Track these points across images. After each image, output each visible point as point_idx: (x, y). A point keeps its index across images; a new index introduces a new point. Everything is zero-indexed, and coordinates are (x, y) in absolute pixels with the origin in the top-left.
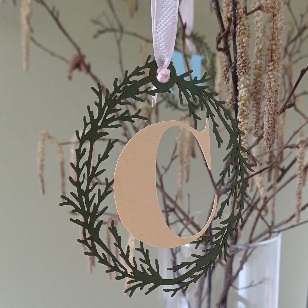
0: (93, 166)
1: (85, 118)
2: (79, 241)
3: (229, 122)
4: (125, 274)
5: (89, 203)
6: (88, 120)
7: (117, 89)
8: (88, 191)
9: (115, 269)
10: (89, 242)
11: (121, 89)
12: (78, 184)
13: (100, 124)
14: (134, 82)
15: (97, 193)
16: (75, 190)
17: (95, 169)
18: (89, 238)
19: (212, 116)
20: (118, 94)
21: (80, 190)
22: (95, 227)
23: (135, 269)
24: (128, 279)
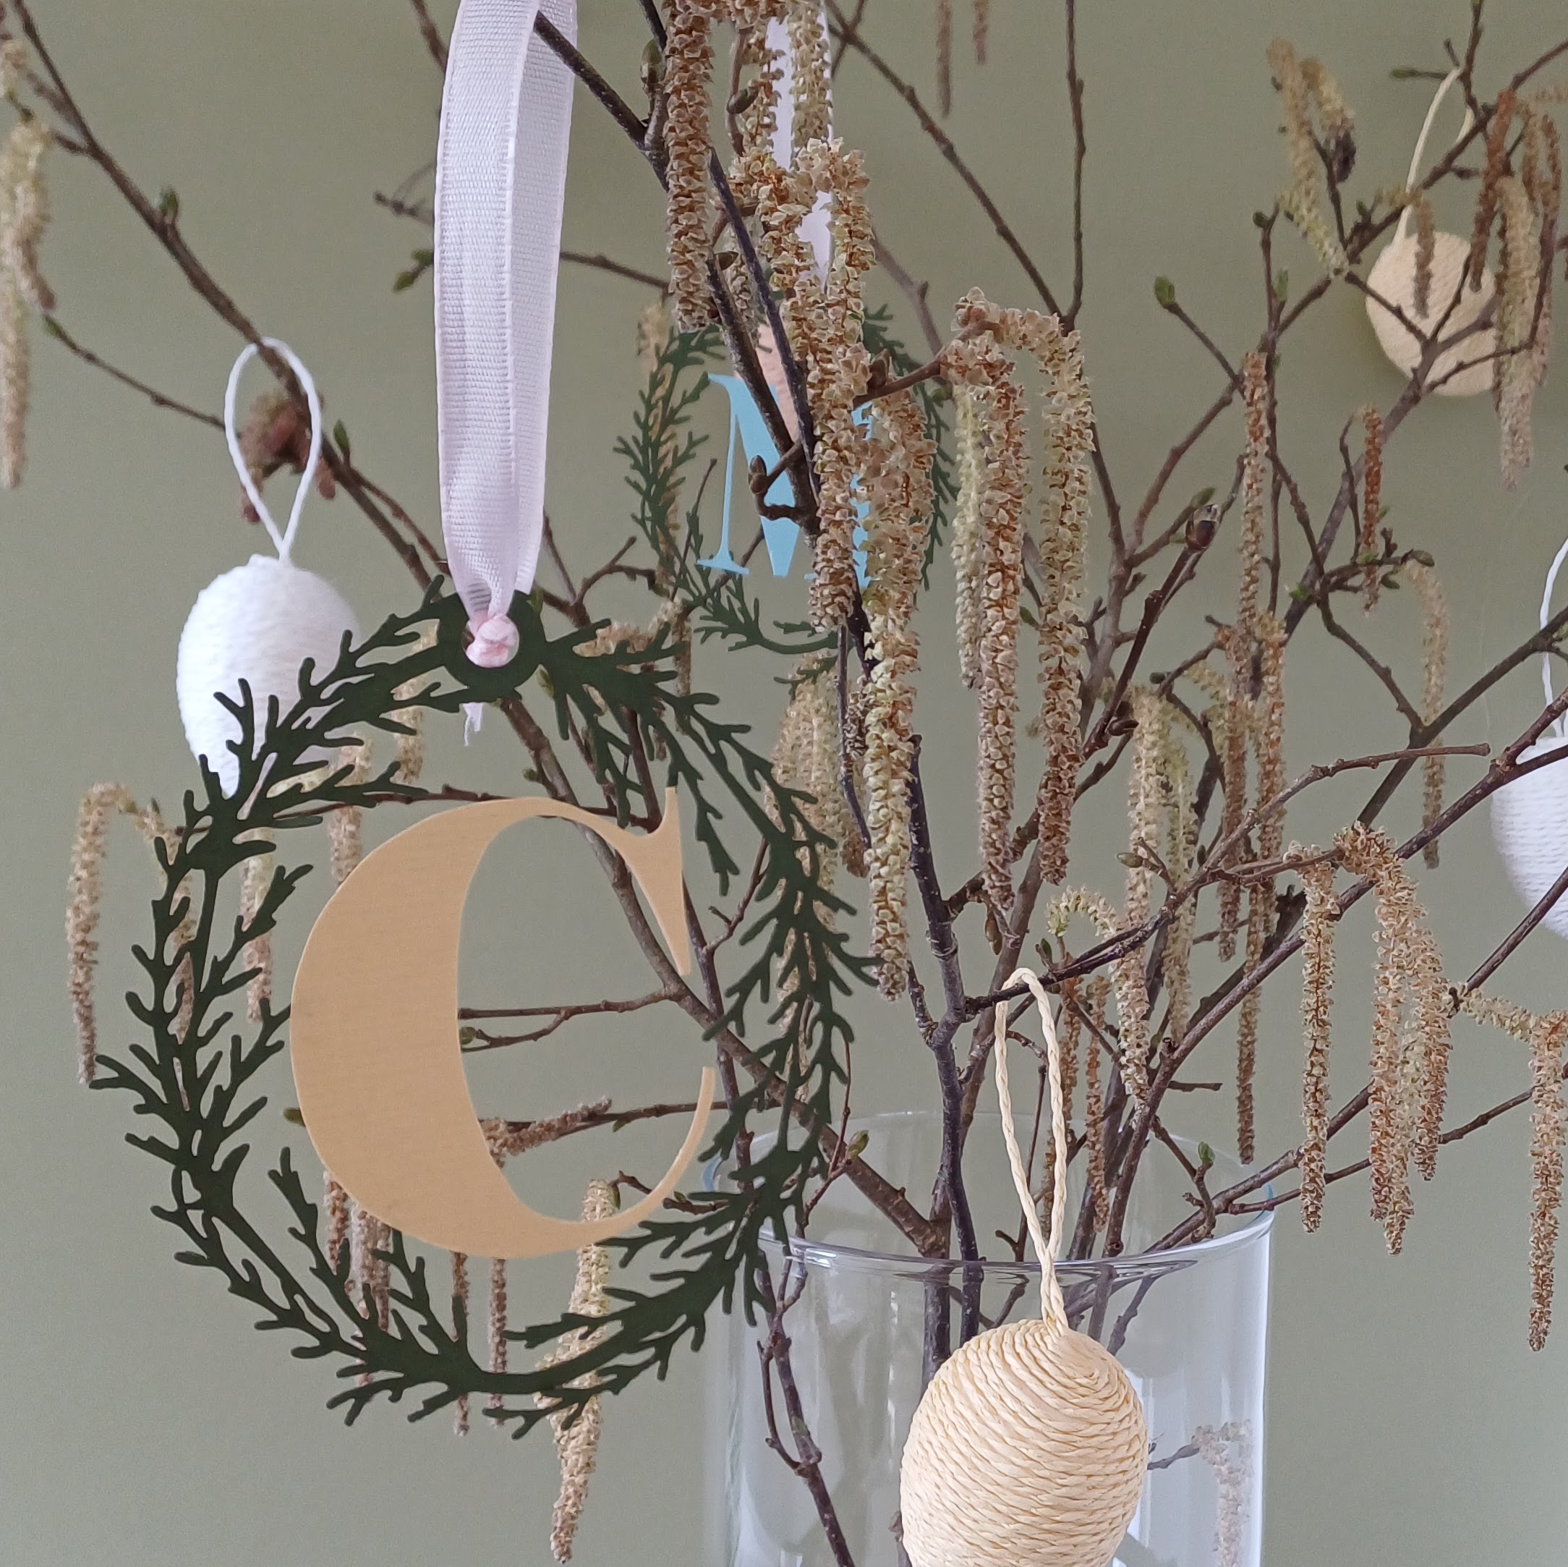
0: (215, 958)
1: (189, 796)
2: (158, 1211)
3: (766, 800)
4: (331, 1342)
5: (197, 1084)
6: (201, 802)
7: (310, 695)
8: (195, 1041)
9: (291, 1318)
10: (196, 1217)
11: (326, 694)
12: (158, 1019)
13: (244, 813)
14: (380, 668)
15: (227, 1048)
16: (146, 1037)
17: (221, 967)
18: (194, 1206)
19: (693, 777)
20: (316, 714)
21: (163, 1039)
22: (216, 1166)
23: (370, 1326)
24: (340, 1360)
